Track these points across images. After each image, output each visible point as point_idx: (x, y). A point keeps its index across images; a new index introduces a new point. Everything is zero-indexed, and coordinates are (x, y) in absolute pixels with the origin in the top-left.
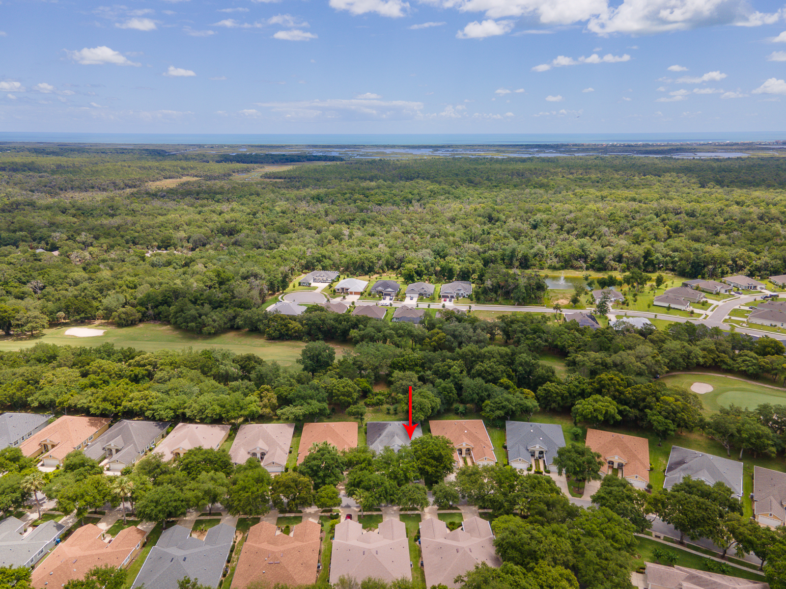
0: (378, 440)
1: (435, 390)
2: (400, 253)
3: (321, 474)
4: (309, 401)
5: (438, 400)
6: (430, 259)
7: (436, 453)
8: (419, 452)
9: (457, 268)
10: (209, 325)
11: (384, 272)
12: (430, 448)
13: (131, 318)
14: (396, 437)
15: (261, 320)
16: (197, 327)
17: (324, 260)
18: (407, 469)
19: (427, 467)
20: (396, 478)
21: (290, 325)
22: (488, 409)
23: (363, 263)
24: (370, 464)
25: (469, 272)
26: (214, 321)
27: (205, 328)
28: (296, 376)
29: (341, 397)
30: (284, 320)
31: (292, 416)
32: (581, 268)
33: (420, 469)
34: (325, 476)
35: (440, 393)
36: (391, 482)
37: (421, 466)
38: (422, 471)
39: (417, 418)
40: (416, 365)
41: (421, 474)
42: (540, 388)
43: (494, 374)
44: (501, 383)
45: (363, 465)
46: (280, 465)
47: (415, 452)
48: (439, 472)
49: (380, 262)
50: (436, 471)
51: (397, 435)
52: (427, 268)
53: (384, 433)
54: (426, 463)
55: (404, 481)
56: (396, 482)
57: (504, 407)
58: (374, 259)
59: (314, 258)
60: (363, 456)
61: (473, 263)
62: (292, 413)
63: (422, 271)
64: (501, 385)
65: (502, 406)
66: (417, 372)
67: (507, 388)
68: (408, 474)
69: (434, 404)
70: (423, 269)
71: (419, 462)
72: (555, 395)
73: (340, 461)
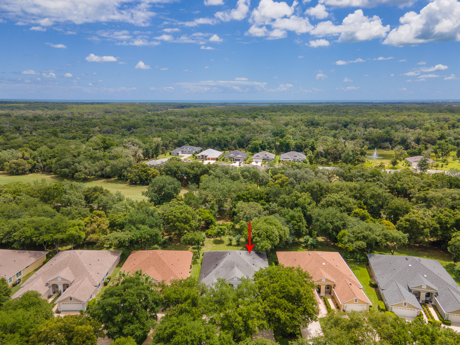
0: (214, 272)
1: (283, 219)
2: (248, 136)
3: (118, 318)
4: (140, 226)
5: (287, 229)
6: (271, 139)
7: (293, 291)
8: (266, 289)
9: (293, 143)
10: (80, 171)
11: (236, 149)
12: (282, 282)
13: (21, 168)
14: (236, 268)
15: (125, 168)
16: (70, 172)
17: (191, 140)
18: (249, 314)
19: (278, 311)
20: (231, 327)
21: (149, 171)
22: (346, 239)
23: (221, 141)
24: (194, 304)
25: (302, 146)
26: (86, 168)
27: (77, 174)
28: (135, 204)
29: (177, 223)
30: (144, 167)
31: (116, 242)
32: (388, 148)
33: (267, 314)
34: (124, 321)
35: (288, 222)
36: (224, 335)
37: (268, 309)
38: (271, 318)
39: (262, 247)
40: (261, 198)
41: (269, 321)
42: (401, 218)
43: (346, 205)
44: (355, 213)
45: (184, 306)
46: (79, 302)
47: (260, 288)
48: (296, 319)
49: (233, 142)
50: (292, 318)
51: (238, 266)
52: (269, 144)
53: (222, 263)
54: (276, 306)
55: (243, 334)
56: (230, 335)
57: (365, 238)
58: (229, 139)
59: (183, 138)
60: (187, 291)
61: (305, 140)
62: (116, 238)
63: (265, 146)
64: (356, 215)
65: (364, 236)
66: (263, 204)
67: (363, 218)
68: (250, 322)
69: (282, 232)
70: (266, 144)
71: (265, 304)
72: (422, 226)
73: (150, 298)
